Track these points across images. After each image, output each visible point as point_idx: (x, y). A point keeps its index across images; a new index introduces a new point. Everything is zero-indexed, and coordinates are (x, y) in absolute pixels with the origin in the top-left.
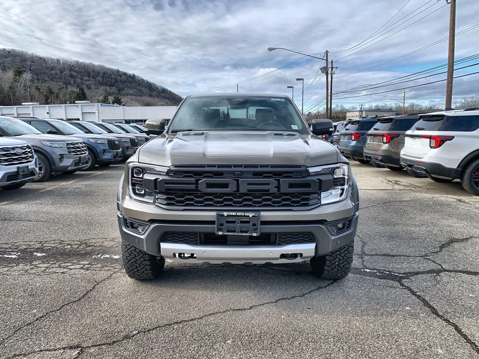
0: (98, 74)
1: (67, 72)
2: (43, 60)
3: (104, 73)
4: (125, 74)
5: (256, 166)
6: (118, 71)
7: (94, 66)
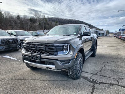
0: (74, 21)
1: (67, 22)
2: (62, 19)
3: (76, 21)
4: (81, 21)
5: (41, 43)
6: (79, 21)
7: (73, 20)
